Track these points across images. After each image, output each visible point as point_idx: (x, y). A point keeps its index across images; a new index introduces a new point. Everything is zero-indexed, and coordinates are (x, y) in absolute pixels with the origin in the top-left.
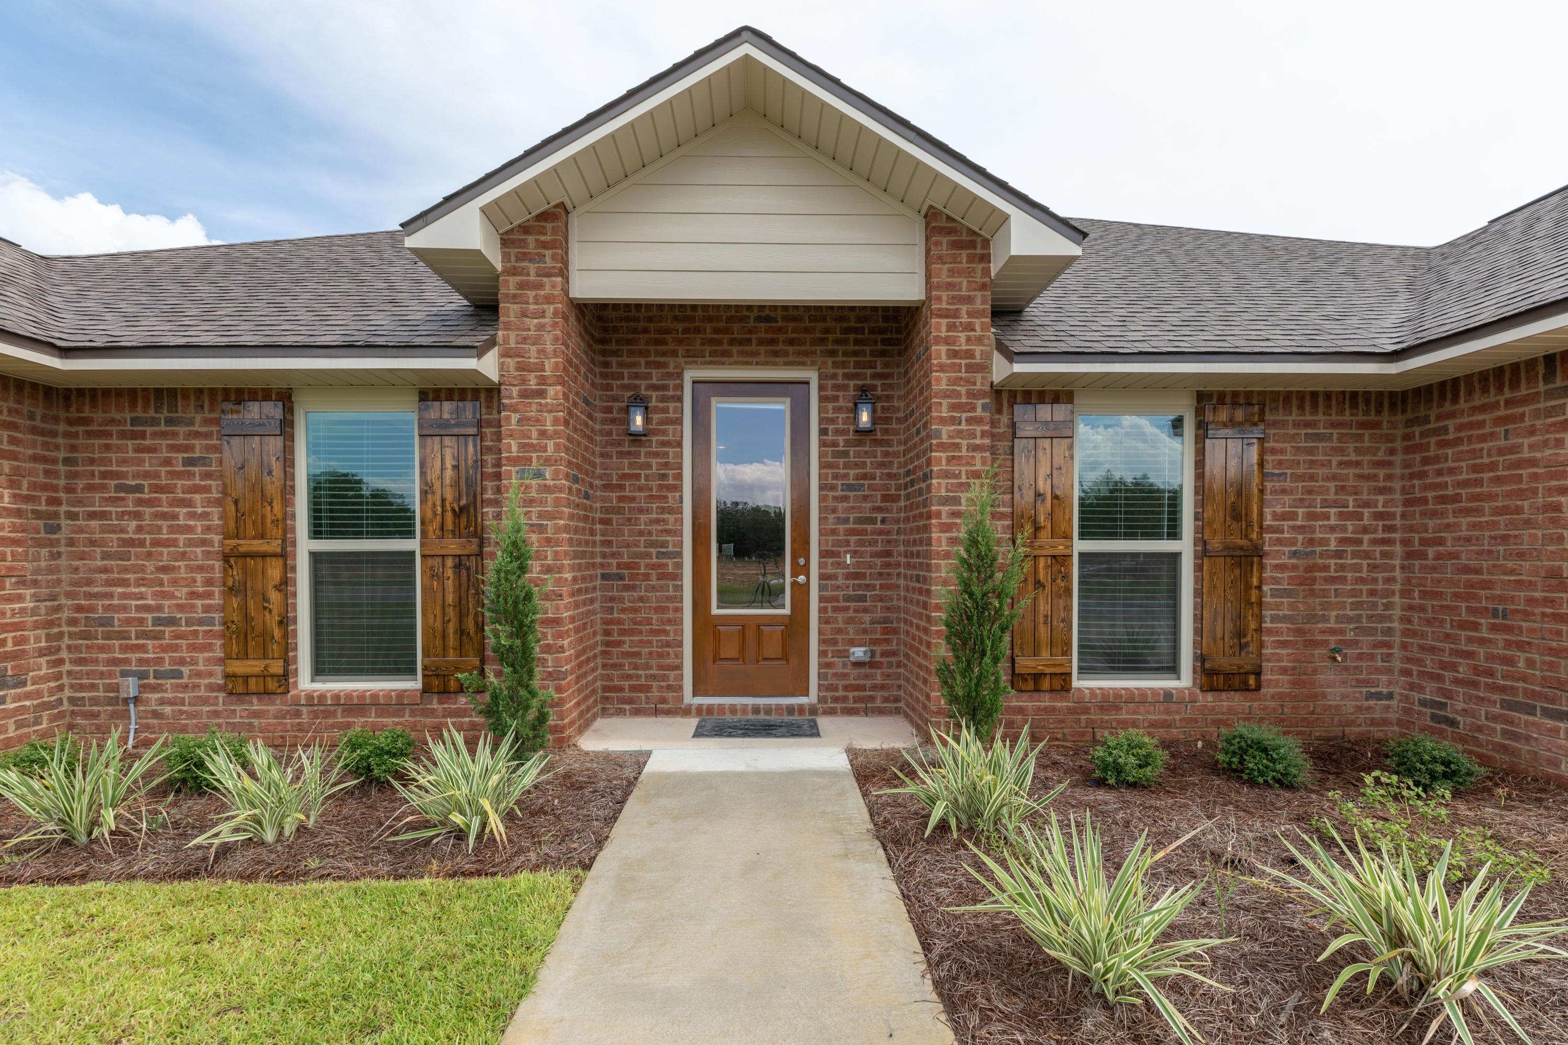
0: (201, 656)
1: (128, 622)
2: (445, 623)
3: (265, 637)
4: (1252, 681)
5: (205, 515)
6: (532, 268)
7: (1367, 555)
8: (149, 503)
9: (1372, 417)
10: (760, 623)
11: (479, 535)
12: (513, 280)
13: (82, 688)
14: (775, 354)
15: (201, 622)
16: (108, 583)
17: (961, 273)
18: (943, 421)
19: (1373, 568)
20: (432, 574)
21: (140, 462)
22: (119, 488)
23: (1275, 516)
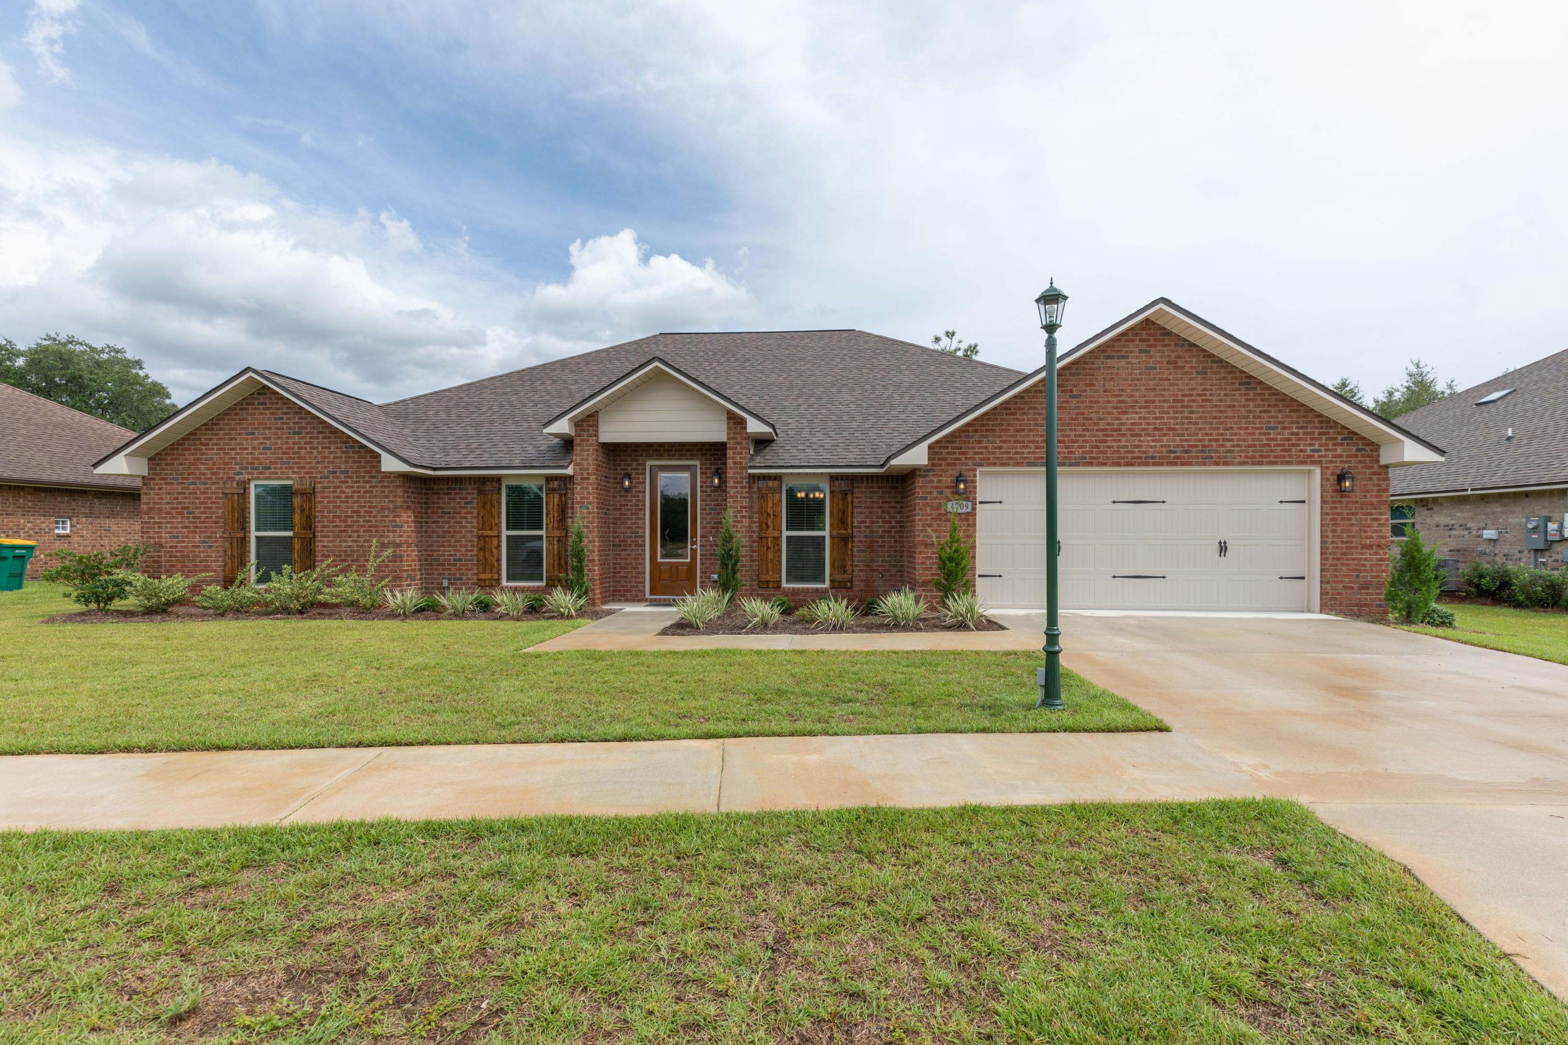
0: (469, 572)
1: (445, 560)
2: (554, 561)
3: (492, 566)
4: (849, 585)
5: (471, 522)
6: (585, 434)
7: (893, 537)
8: (452, 518)
9: (895, 485)
10: (677, 565)
11: (566, 529)
12: (578, 439)
13: (429, 583)
14: (682, 455)
15: (470, 560)
16: (439, 546)
17: (737, 433)
18: (731, 487)
19: (896, 542)
20: (549, 543)
21: (450, 503)
22: (443, 512)
23: (858, 522)
